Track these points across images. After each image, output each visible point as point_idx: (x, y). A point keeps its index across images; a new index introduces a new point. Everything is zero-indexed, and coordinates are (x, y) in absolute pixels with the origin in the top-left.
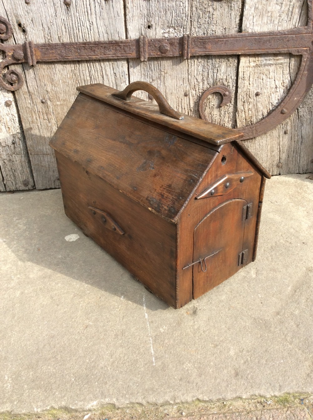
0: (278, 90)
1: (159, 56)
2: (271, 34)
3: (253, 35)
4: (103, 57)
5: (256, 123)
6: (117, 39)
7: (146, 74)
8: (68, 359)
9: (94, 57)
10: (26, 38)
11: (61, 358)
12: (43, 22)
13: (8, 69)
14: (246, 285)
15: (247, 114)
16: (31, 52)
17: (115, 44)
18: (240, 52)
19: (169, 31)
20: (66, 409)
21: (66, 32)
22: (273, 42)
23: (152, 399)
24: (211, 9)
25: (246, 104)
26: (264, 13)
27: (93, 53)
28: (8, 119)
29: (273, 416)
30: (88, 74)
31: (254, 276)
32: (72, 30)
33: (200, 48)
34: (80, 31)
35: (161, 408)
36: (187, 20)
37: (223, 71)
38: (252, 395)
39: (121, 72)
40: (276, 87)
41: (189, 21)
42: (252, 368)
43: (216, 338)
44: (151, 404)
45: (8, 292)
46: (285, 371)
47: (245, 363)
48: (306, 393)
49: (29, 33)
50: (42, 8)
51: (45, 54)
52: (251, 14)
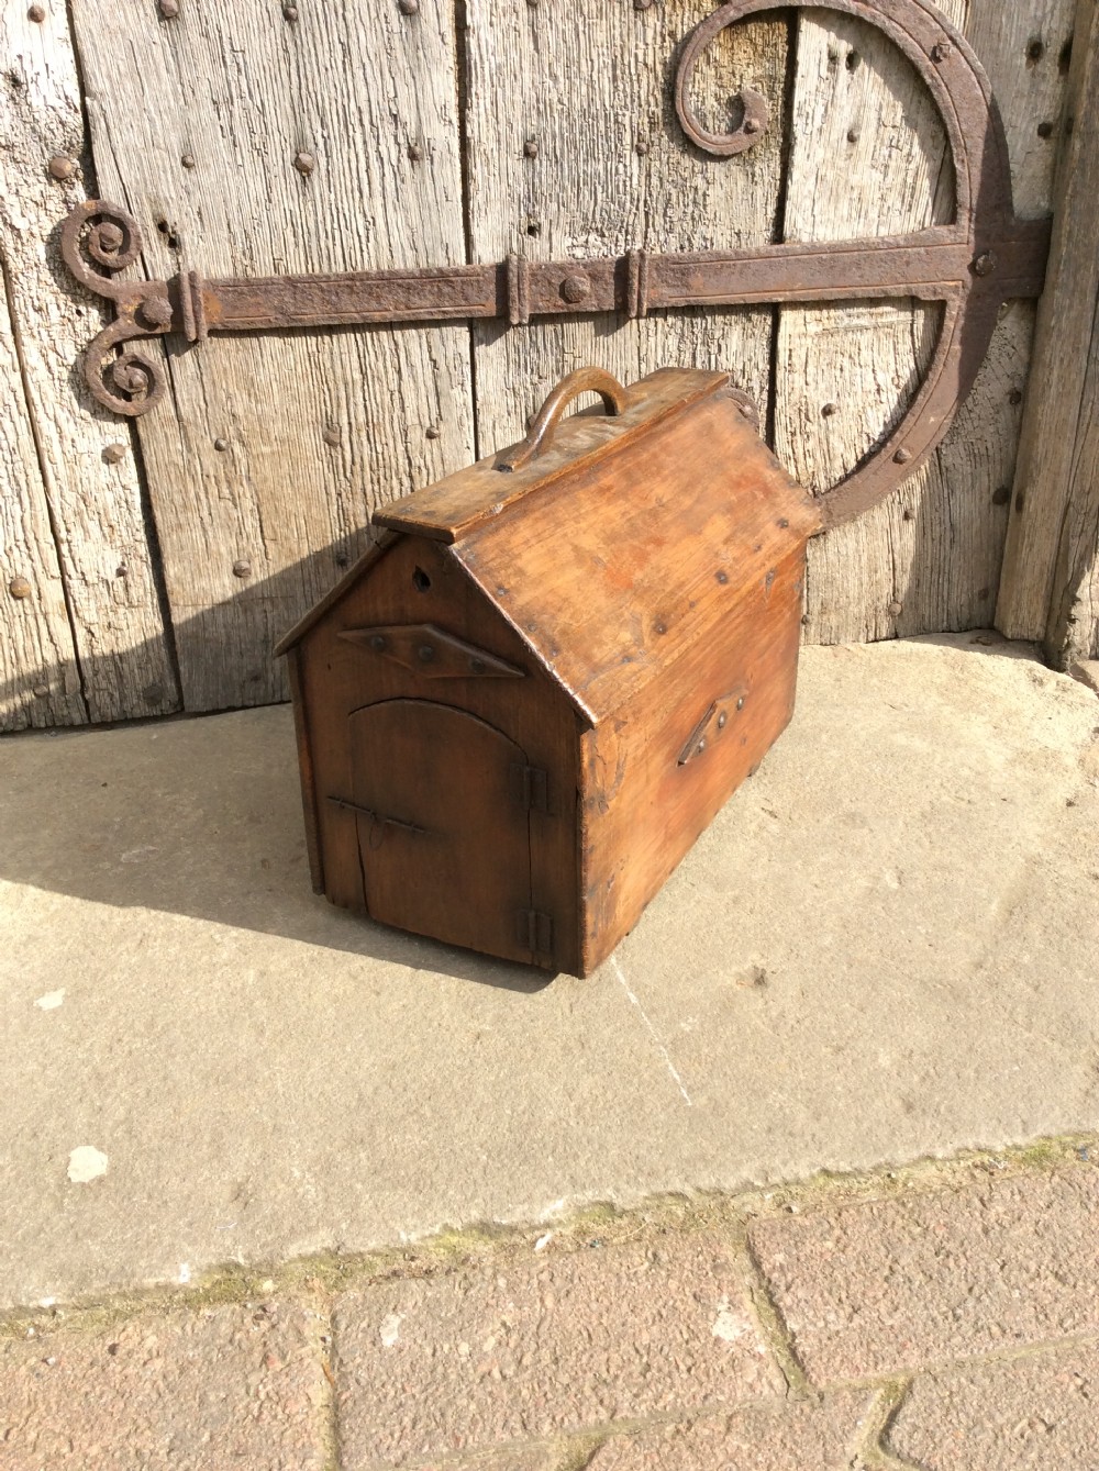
0: (884, 399)
1: (561, 311)
3: (814, 250)
4: (404, 314)
5: (828, 491)
6: (442, 263)
7: (522, 362)
8: (454, 1112)
9: (377, 316)
10: (178, 263)
11: (433, 1111)
12: (231, 217)
13: (120, 352)
14: (879, 908)
15: (801, 466)
16: (195, 301)
17: (442, 278)
18: (780, 295)
19: (587, 242)
20: (485, 1229)
21: (297, 245)
22: (867, 268)
23: (707, 1182)
24: (699, 181)
25: (798, 436)
26: (841, 191)
27: (374, 304)
28: (110, 501)
29: (1020, 1192)
30: (356, 365)
31: (895, 885)
32: (314, 238)
33: (674, 286)
34: (338, 242)
35: (733, 1201)
36: (634, 210)
37: (734, 350)
38: (959, 1150)
39: (450, 355)
40: (878, 390)
41: (642, 215)
42: (944, 1089)
43: (834, 1032)
44: (708, 1194)
45: (219, 974)
46: (1029, 1089)
47: (923, 1079)
48: (1089, 1133)
49: (188, 248)
50: (231, 179)
51: (236, 308)
52: (806, 193)
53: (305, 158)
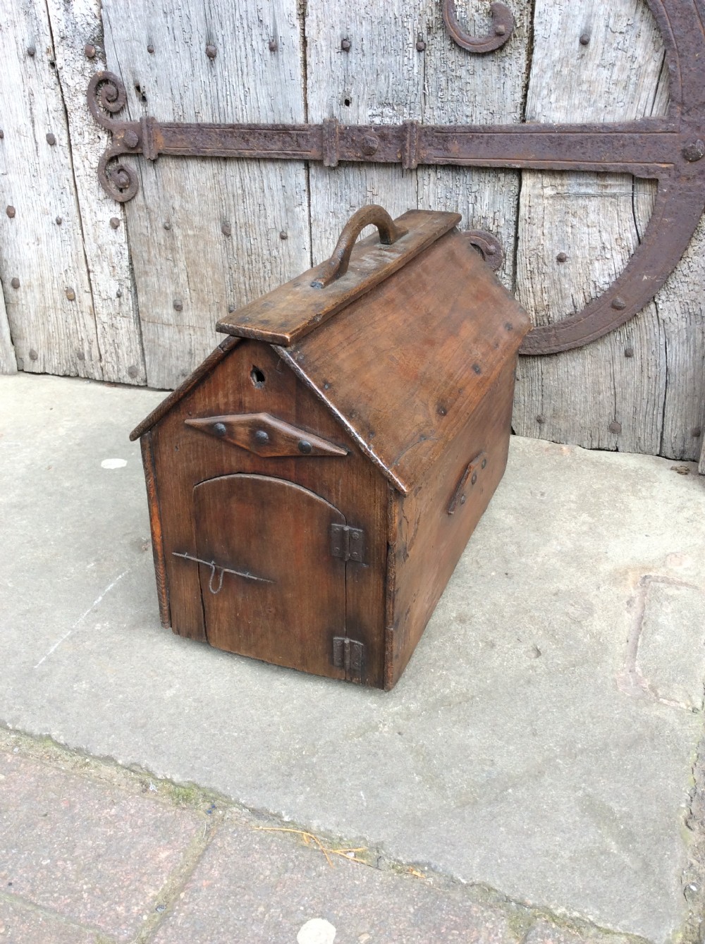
0: (609, 255)
1: (359, 160)
2: (584, 128)
3: (548, 129)
4: (262, 153)
5: (559, 322)
6: (288, 121)
9: (247, 153)
10: (146, 111)
12: (173, 84)
13: (117, 162)
15: (538, 299)
16: (149, 136)
17: (282, 131)
18: (517, 163)
19: (382, 113)
21: (207, 104)
22: (589, 146)
24: (463, 73)
25: (537, 276)
27: (244, 145)
28: (113, 252)
30: (239, 185)
32: (216, 101)
33: (437, 149)
34: (229, 103)
36: (416, 92)
37: (486, 202)
39: (293, 184)
40: (603, 248)
41: (421, 95)
47: (174, 714)
48: (227, 798)
49: (150, 103)
50: (172, 61)
51: (171, 141)
52: (544, 84)
53: (211, 48)
